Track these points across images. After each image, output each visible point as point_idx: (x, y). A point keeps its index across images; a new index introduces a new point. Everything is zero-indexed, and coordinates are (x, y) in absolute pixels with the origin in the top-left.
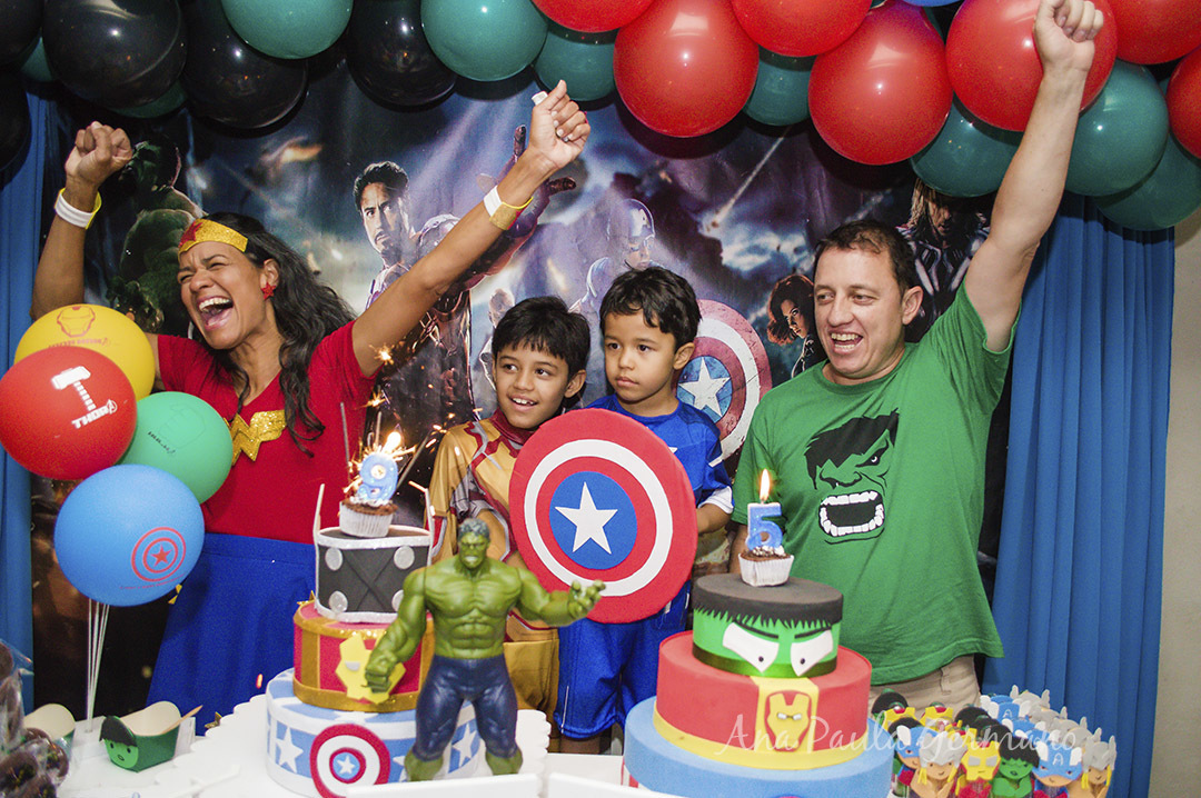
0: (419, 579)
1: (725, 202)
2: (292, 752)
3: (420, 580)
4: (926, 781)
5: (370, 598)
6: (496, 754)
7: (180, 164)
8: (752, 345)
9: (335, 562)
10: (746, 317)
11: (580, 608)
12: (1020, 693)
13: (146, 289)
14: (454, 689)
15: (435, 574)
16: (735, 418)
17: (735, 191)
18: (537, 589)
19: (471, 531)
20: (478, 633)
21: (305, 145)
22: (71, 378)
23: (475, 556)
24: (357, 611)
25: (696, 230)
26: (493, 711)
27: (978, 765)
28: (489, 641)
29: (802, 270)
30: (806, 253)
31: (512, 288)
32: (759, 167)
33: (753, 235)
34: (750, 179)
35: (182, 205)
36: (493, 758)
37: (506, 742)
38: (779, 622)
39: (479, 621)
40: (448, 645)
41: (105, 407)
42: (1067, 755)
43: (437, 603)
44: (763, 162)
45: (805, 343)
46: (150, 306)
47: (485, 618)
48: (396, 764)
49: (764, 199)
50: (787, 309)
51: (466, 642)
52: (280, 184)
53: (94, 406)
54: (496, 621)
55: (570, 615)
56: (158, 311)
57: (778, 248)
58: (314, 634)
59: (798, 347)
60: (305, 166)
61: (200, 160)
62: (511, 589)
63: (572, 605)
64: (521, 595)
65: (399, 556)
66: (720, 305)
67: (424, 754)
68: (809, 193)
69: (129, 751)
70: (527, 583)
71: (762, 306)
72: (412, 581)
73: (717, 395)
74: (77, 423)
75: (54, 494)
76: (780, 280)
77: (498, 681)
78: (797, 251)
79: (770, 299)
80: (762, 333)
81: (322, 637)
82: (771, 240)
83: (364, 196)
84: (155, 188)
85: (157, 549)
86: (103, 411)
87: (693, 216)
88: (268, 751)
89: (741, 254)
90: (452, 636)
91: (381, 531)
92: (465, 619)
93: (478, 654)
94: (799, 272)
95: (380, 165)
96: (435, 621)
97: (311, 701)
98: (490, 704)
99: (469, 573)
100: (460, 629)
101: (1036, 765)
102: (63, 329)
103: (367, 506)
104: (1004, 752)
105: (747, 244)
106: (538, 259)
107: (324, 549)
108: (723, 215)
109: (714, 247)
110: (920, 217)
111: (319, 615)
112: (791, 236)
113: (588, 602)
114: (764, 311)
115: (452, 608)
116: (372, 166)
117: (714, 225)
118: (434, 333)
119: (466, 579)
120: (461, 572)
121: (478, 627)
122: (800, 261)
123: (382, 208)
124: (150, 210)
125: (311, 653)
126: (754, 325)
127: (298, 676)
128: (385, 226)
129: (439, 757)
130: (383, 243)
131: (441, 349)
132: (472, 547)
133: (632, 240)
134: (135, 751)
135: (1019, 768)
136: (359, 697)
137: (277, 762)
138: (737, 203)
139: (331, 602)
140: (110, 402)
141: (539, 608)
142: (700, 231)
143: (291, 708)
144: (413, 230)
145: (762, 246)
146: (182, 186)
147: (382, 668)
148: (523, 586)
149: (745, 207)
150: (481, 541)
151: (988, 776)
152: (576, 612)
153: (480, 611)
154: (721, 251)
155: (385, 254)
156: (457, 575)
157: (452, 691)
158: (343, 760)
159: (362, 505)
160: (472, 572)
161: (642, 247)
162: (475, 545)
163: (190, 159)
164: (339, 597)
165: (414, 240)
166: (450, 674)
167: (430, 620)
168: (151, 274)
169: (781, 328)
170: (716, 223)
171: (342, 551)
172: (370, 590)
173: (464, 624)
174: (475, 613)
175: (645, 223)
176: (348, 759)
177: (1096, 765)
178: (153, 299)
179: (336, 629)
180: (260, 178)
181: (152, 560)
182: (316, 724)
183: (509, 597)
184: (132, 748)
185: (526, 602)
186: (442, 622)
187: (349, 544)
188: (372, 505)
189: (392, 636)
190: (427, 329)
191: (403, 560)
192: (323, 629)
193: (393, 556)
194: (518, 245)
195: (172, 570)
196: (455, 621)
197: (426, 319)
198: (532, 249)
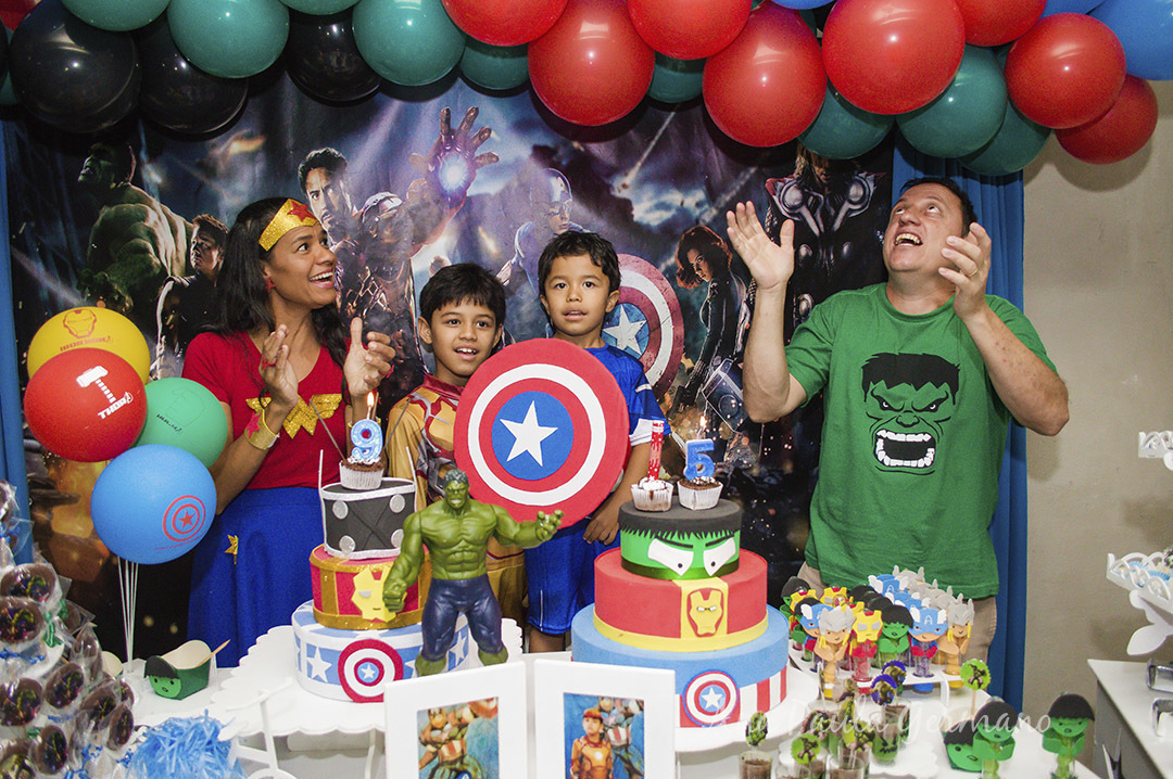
0: (415, 522)
1: (633, 165)
2: (321, 666)
3: (417, 521)
4: (825, 646)
5: (374, 539)
6: (488, 652)
7: (134, 162)
8: (664, 291)
9: (341, 512)
10: (657, 267)
11: (546, 533)
12: (901, 571)
13: (114, 278)
14: (450, 603)
15: (427, 515)
16: (653, 356)
17: (641, 155)
18: (509, 521)
19: (454, 479)
20: (466, 558)
21: (250, 137)
22: (92, 376)
23: (459, 499)
24: (363, 550)
25: (609, 192)
26: (483, 619)
27: (865, 630)
28: (475, 565)
29: (704, 221)
30: (706, 206)
31: (448, 254)
32: (660, 132)
33: (659, 193)
34: (653, 143)
35: (140, 199)
36: (485, 655)
37: (495, 642)
38: (692, 535)
39: (466, 549)
40: (443, 571)
41: (123, 399)
42: (935, 618)
43: (433, 539)
44: (664, 128)
45: (710, 286)
46: (118, 293)
47: (471, 547)
48: (408, 667)
49: (666, 161)
50: (693, 257)
51: (458, 567)
52: (230, 175)
53: (114, 399)
54: (480, 548)
55: (538, 537)
56: (127, 298)
57: (682, 204)
58: (331, 571)
59: (704, 290)
60: (251, 157)
61: (153, 158)
62: (489, 523)
63: (539, 532)
64: (497, 525)
65: (393, 502)
66: (634, 258)
67: (431, 656)
68: (706, 154)
69: (172, 683)
70: (501, 517)
71: (670, 256)
73: (637, 337)
74: (102, 415)
75: (47, 470)
76: (685, 231)
77: (484, 595)
78: (699, 205)
79: (677, 249)
80: (672, 280)
81: (337, 573)
82: (675, 197)
83: (308, 181)
84: (114, 185)
85: (183, 514)
86: (122, 402)
87: (606, 181)
88: (300, 669)
89: (650, 211)
90: (446, 563)
91: (375, 483)
92: (455, 548)
93: (467, 575)
94: (702, 224)
95: (321, 152)
96: (431, 553)
97: (333, 625)
98: (479, 613)
99: (454, 512)
100: (453, 556)
101: (911, 627)
102: (71, 332)
103: (362, 464)
104: (886, 619)
105: (655, 201)
106: (470, 227)
107: (330, 503)
108: (631, 178)
109: (626, 206)
110: (804, 169)
111: (332, 556)
112: (694, 191)
113: (552, 527)
114: (672, 260)
115: (444, 541)
116: (313, 153)
117: (625, 186)
118: (381, 300)
119: (453, 517)
120: (449, 511)
121: (466, 553)
122: (701, 214)
123: (325, 190)
124: (110, 205)
125: (329, 588)
126: (664, 274)
127: (318, 605)
128: (329, 207)
129: (443, 657)
130: (330, 222)
131: (389, 313)
132: (456, 493)
133: (552, 205)
134: (177, 682)
135: (898, 629)
136: (372, 618)
137: (309, 676)
138: (643, 166)
139: (341, 544)
140: (127, 394)
141: (512, 535)
142: (613, 193)
143: (317, 632)
144: (355, 208)
145: (668, 202)
146: (138, 181)
147: (396, 592)
148: (498, 518)
149: (650, 169)
150: (463, 488)
151: (874, 637)
152: (542, 535)
153: (466, 541)
154: (632, 209)
155: (332, 232)
156: (445, 515)
157: (449, 606)
158: (366, 668)
159: (358, 464)
160: (456, 511)
161: (561, 209)
162: (458, 490)
163: (143, 156)
164: (348, 541)
165: (358, 218)
166: (448, 593)
167: (427, 553)
168: (117, 265)
169: (688, 274)
170: (625, 185)
171: (345, 502)
172: (373, 532)
173: (455, 552)
174: (463, 543)
175: (563, 189)
176: (369, 667)
177: (957, 622)
178: (121, 287)
179: (349, 566)
180: (210, 170)
181: (179, 524)
182: (340, 642)
183: (488, 528)
184: (174, 680)
185: (501, 532)
186: (437, 552)
187: (353, 497)
188: (366, 463)
189: (400, 567)
190: (375, 297)
191: (397, 506)
192: (337, 567)
193: (389, 504)
194: (451, 216)
195: (195, 530)
196: (448, 551)
197: (373, 289)
198: (463, 218)
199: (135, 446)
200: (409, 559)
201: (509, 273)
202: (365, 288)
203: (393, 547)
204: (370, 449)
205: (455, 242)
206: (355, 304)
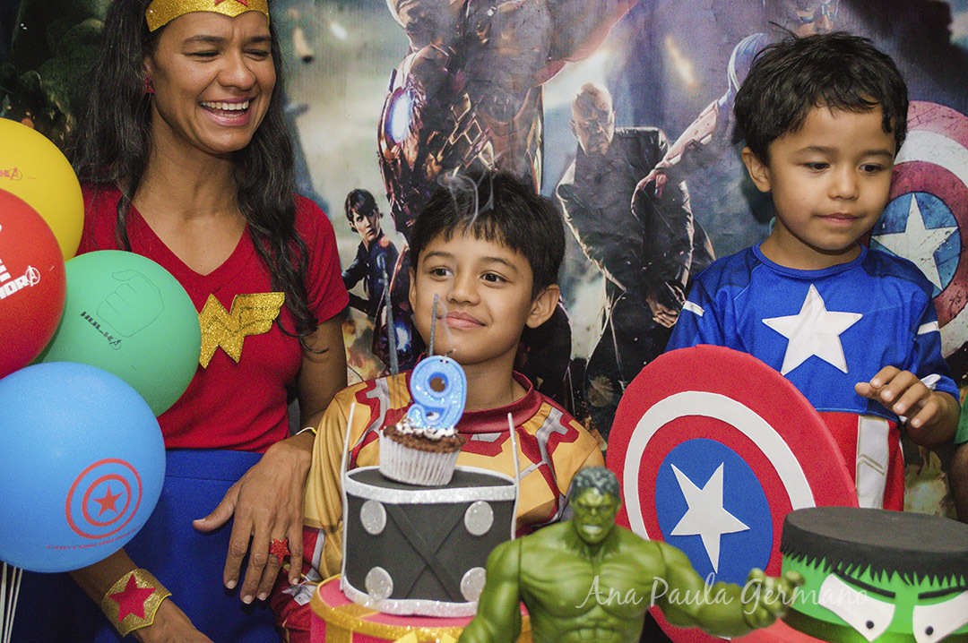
0: (510, 559)
3: (513, 557)
5: (428, 579)
9: (374, 522)
13: (50, 83)
15: (534, 549)
16: (964, 292)
18: (690, 578)
19: (593, 486)
20: (601, 642)
23: (599, 525)
24: (407, 597)
31: (609, 83)
39: (604, 624)
41: (24, 278)
43: (541, 596)
46: (56, 108)
47: (612, 621)
53: (7, 276)
54: (628, 625)
55: (746, 621)
56: (69, 117)
58: (345, 630)
62: (650, 577)
65: (471, 515)
66: (945, 110)
70: (675, 567)
72: (501, 559)
73: (936, 255)
81: (356, 635)
85: (100, 492)
86: (21, 283)
91: (441, 476)
92: (580, 620)
96: (534, 620)
99: (586, 550)
100: (575, 635)
103: (422, 438)
106: (650, 36)
107: (357, 503)
111: (350, 601)
113: (777, 605)
115: (563, 603)
118: (485, 152)
119: (584, 560)
120: (574, 548)
121: (600, 632)
130: (410, 13)
132: (594, 512)
139: (368, 582)
141: (694, 608)
150: (608, 502)
152: (757, 619)
153: (604, 609)
154: (949, 20)
155: (413, 29)
156: (569, 552)
159: (415, 436)
160: (592, 549)
161: (818, 16)
162: (598, 508)
164: (380, 577)
167: (526, 617)
168: (58, 61)
171: (384, 504)
172: (428, 566)
173: (579, 628)
174: (596, 612)
178: (61, 99)
179: (379, 625)
181: (95, 508)
186: (546, 623)
187: (397, 497)
188: (430, 436)
189: (472, 641)
190: (475, 147)
191: (479, 522)
192: (359, 623)
193: (463, 516)
194: (619, 14)
195: (121, 522)
196: (567, 623)
197: (473, 132)
198: (641, 19)
199: (39, 361)
200: (492, 629)
201: (713, 122)
202: (460, 131)
203: (461, 599)
204: (441, 411)
205: (621, 64)
206: (440, 157)
